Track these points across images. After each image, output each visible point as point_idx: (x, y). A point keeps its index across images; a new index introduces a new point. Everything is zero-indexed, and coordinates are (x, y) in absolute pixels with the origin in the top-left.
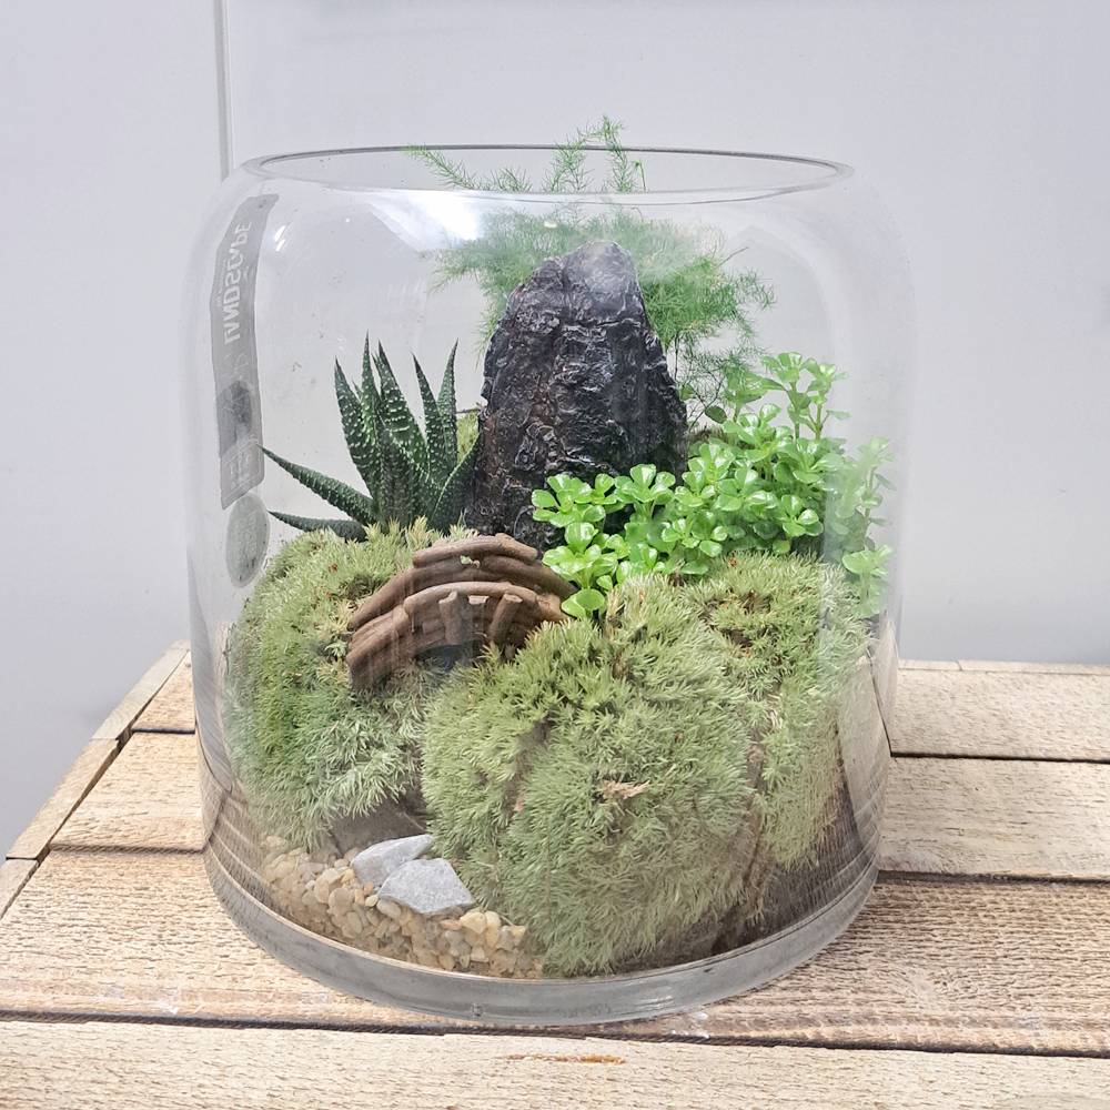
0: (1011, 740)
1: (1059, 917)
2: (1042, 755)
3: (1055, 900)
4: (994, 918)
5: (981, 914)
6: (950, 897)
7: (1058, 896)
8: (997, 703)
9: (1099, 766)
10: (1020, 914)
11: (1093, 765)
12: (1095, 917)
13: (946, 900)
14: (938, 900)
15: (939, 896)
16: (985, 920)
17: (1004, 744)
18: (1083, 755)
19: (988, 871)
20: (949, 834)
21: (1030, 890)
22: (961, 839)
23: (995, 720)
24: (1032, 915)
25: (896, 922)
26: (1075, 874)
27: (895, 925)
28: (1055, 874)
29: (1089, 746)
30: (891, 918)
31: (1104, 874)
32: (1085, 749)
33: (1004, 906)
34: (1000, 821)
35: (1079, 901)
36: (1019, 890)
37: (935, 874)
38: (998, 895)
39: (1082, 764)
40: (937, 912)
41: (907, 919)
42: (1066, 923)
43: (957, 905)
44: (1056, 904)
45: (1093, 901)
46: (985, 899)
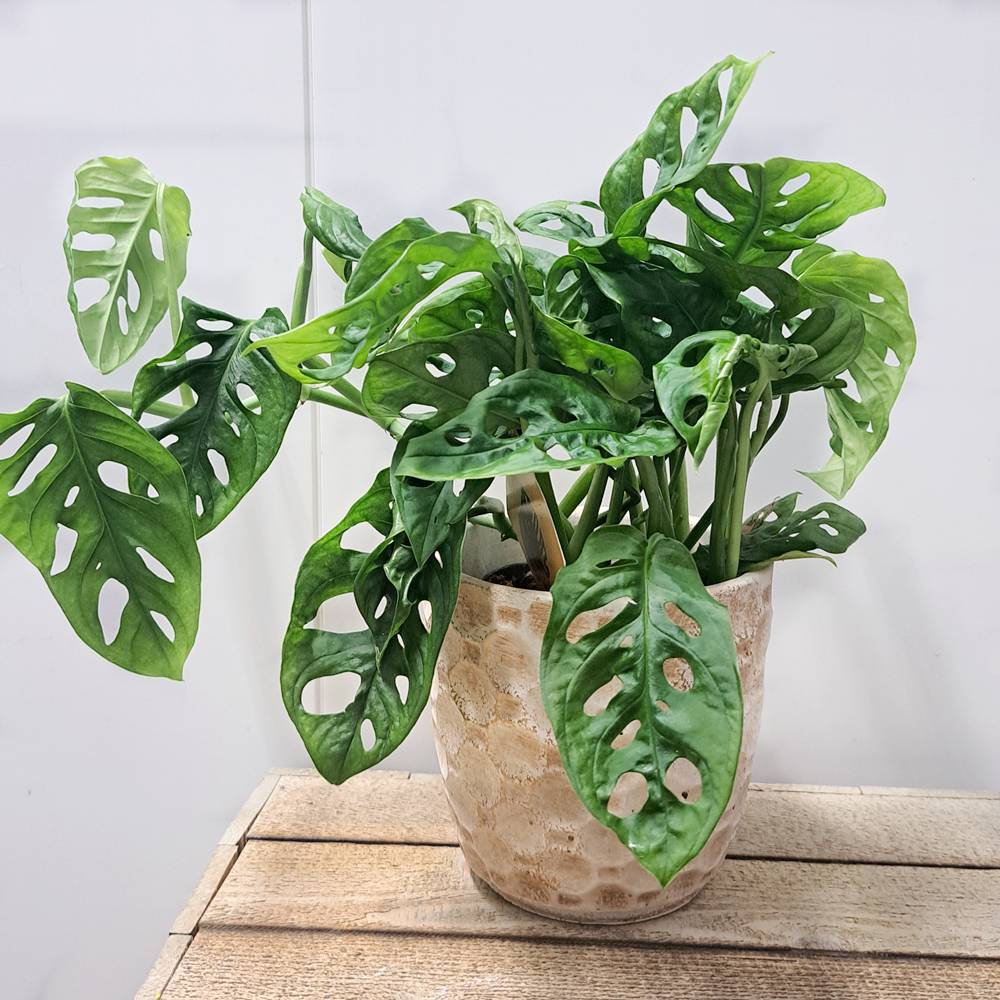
0: (897, 850)
1: (924, 983)
2: (918, 861)
3: (922, 971)
4: (876, 983)
5: (867, 981)
6: (846, 968)
7: (924, 968)
8: (889, 821)
9: (962, 871)
10: (895, 981)
11: (957, 870)
12: (950, 984)
13: (842, 970)
14: (836, 970)
15: (838, 967)
16: (870, 985)
17: (892, 853)
18: (950, 861)
19: (875, 949)
20: (847, 922)
21: (904, 964)
22: (856, 925)
23: (886, 833)
24: (905, 982)
25: (805, 986)
26: (938, 952)
27: (805, 988)
28: (923, 951)
29: (955, 855)
30: (802, 983)
31: (959, 952)
32: (952, 857)
33: (884, 975)
34: (885, 912)
35: (940, 972)
36: (897, 963)
37: (837, 951)
38: (880, 967)
39: (949, 869)
40: (836, 979)
41: (813, 984)
42: (929, 987)
43: (850, 974)
44: (923, 974)
45: (950, 972)
46: (871, 969)
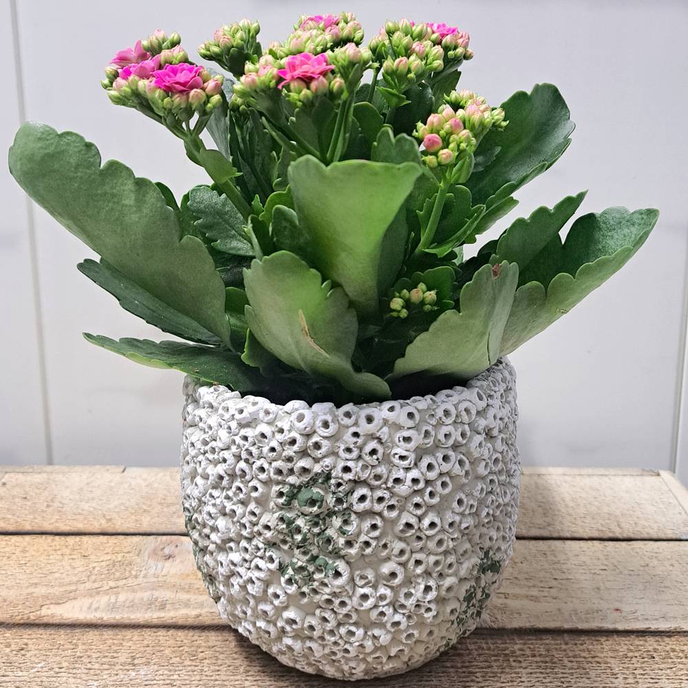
0: (549, 525)
1: (566, 660)
2: (568, 535)
3: (564, 647)
4: (520, 662)
5: (511, 659)
6: (492, 646)
7: (567, 644)
8: (544, 497)
9: (606, 543)
10: (538, 659)
11: (602, 542)
12: (590, 659)
13: (489, 649)
14: (483, 649)
15: (485, 646)
16: (514, 664)
17: (544, 528)
18: (596, 535)
19: (521, 625)
20: (498, 597)
21: (549, 640)
22: (506, 601)
23: (540, 510)
24: (547, 659)
25: (452, 667)
26: (581, 626)
27: (451, 670)
28: (566, 626)
29: (601, 528)
30: (448, 664)
31: (600, 625)
32: (598, 530)
33: (528, 652)
34: (534, 586)
35: (581, 647)
36: (541, 639)
37: (486, 629)
38: (525, 644)
39: (595, 542)
40: (481, 659)
41: (459, 665)
42: (570, 664)
43: (496, 652)
44: (565, 650)
45: (591, 647)
46: (516, 647)
